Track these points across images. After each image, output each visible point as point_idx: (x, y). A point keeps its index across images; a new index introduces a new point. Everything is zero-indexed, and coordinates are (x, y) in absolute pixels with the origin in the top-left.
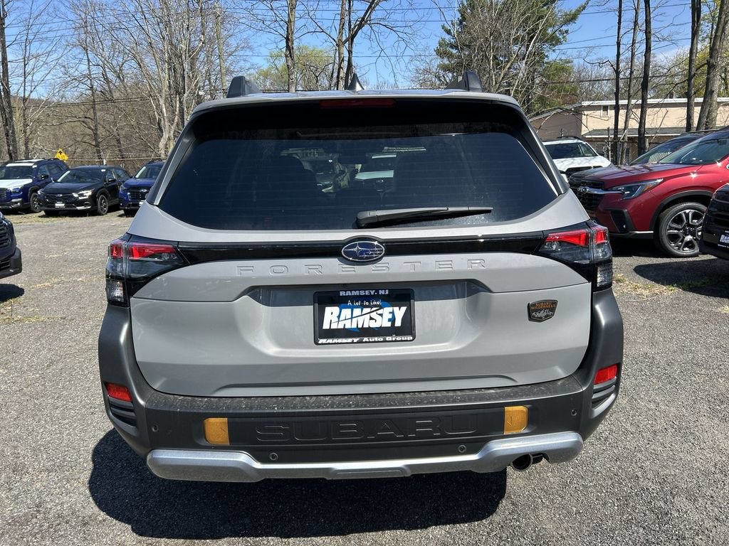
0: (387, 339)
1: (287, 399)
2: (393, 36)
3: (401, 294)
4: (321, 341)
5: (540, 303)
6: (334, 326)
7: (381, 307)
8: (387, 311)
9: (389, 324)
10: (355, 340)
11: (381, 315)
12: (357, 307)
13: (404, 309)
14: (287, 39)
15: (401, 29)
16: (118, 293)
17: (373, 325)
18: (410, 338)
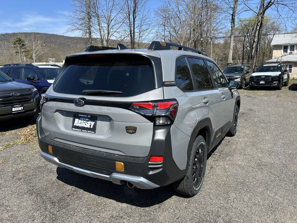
0: (88, 131)
4: (73, 129)
6: (77, 125)
8: (89, 122)
9: (89, 127)
10: (81, 130)
11: (88, 123)
12: (82, 120)
13: (94, 123)
14: (233, 15)
17: (86, 126)
18: (94, 132)
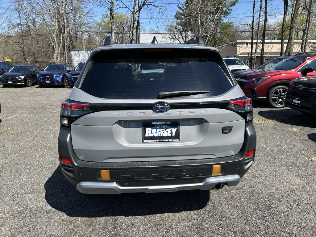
0: (170, 140)
1: (131, 163)
2: (157, 10)
3: (175, 123)
4: (145, 141)
5: (226, 127)
6: (149, 136)
7: (167, 129)
8: (169, 130)
9: (170, 135)
10: (158, 141)
11: (167, 131)
12: (158, 128)
13: (176, 129)
14: (111, 10)
15: (161, 7)
16: (65, 122)
17: (164, 135)
18: (178, 140)
